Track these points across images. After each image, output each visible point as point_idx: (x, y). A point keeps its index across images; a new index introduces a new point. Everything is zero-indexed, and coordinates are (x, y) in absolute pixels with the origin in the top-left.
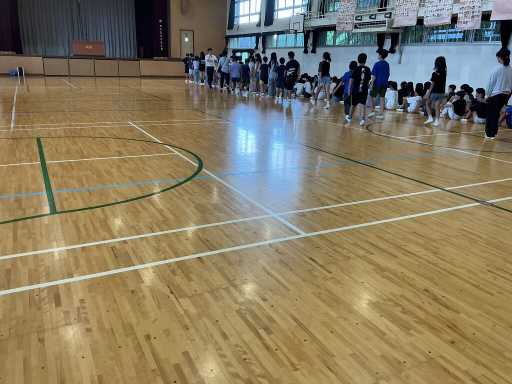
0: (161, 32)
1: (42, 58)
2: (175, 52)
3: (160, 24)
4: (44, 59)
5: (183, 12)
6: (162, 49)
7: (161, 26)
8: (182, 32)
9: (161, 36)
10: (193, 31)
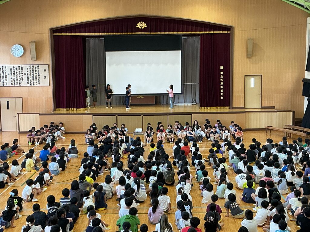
0: (222, 80)
1: (92, 116)
2: (237, 101)
3: (222, 70)
4: (94, 116)
5: (250, 56)
6: (222, 98)
7: (222, 73)
8: (247, 78)
9: (222, 83)
10: (262, 75)
